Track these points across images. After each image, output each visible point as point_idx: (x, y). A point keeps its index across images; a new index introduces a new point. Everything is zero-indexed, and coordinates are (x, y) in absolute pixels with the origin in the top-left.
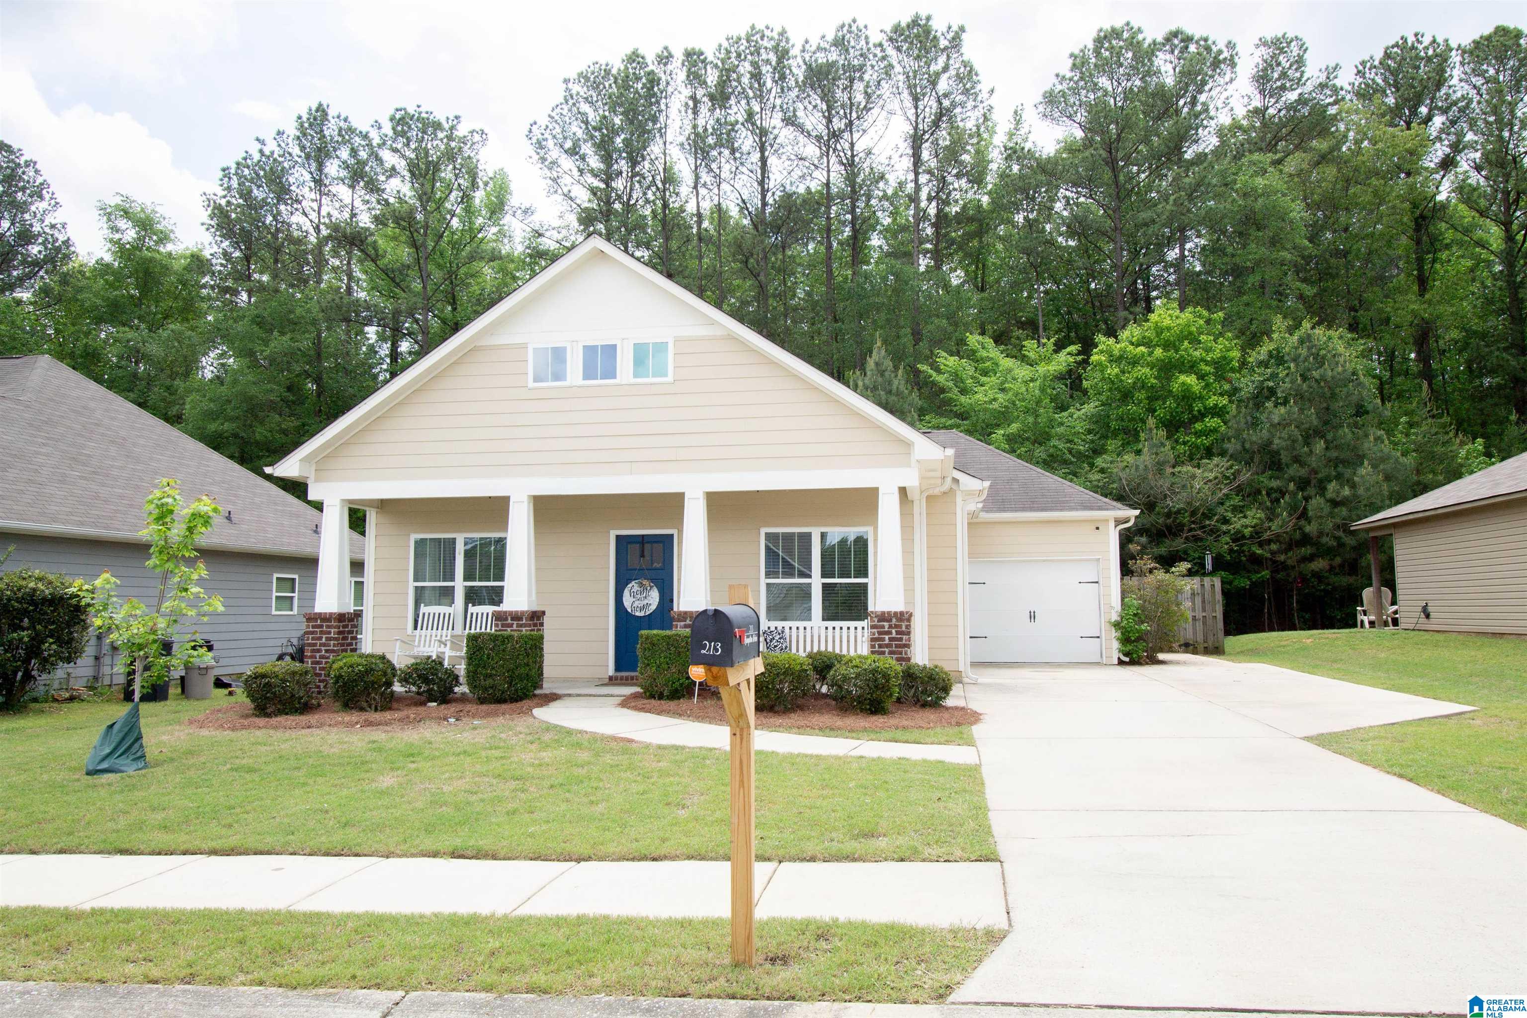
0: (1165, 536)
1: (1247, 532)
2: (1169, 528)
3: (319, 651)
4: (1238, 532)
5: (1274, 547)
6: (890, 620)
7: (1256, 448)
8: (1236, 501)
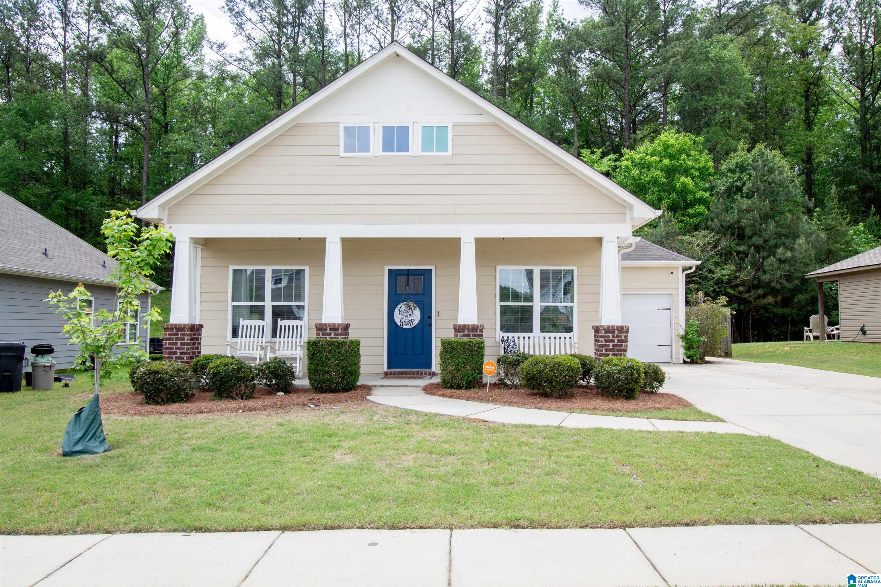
1: (725, 279)
3: (175, 353)
4: (719, 279)
5: (741, 289)
6: (614, 332)
7: (729, 224)
8: (717, 259)
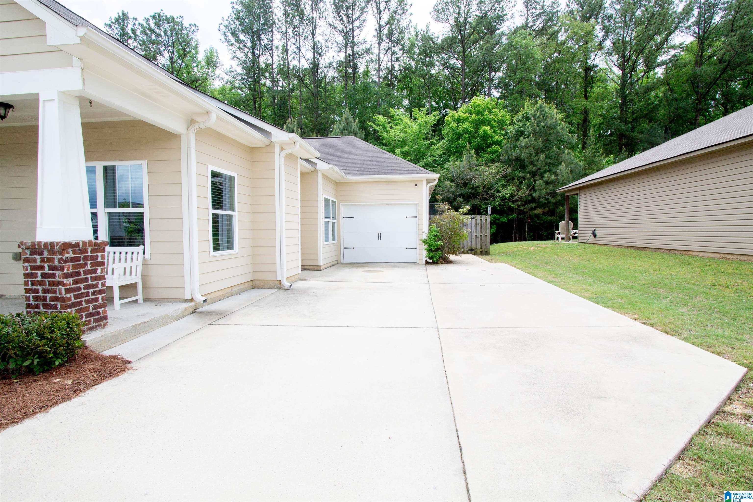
0: (471, 198)
1: (507, 196)
2: (473, 194)
4: (503, 196)
5: (519, 203)
7: (514, 158)
8: (503, 182)
